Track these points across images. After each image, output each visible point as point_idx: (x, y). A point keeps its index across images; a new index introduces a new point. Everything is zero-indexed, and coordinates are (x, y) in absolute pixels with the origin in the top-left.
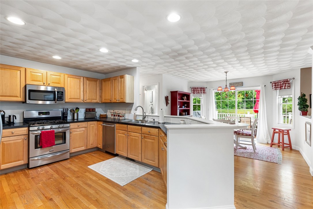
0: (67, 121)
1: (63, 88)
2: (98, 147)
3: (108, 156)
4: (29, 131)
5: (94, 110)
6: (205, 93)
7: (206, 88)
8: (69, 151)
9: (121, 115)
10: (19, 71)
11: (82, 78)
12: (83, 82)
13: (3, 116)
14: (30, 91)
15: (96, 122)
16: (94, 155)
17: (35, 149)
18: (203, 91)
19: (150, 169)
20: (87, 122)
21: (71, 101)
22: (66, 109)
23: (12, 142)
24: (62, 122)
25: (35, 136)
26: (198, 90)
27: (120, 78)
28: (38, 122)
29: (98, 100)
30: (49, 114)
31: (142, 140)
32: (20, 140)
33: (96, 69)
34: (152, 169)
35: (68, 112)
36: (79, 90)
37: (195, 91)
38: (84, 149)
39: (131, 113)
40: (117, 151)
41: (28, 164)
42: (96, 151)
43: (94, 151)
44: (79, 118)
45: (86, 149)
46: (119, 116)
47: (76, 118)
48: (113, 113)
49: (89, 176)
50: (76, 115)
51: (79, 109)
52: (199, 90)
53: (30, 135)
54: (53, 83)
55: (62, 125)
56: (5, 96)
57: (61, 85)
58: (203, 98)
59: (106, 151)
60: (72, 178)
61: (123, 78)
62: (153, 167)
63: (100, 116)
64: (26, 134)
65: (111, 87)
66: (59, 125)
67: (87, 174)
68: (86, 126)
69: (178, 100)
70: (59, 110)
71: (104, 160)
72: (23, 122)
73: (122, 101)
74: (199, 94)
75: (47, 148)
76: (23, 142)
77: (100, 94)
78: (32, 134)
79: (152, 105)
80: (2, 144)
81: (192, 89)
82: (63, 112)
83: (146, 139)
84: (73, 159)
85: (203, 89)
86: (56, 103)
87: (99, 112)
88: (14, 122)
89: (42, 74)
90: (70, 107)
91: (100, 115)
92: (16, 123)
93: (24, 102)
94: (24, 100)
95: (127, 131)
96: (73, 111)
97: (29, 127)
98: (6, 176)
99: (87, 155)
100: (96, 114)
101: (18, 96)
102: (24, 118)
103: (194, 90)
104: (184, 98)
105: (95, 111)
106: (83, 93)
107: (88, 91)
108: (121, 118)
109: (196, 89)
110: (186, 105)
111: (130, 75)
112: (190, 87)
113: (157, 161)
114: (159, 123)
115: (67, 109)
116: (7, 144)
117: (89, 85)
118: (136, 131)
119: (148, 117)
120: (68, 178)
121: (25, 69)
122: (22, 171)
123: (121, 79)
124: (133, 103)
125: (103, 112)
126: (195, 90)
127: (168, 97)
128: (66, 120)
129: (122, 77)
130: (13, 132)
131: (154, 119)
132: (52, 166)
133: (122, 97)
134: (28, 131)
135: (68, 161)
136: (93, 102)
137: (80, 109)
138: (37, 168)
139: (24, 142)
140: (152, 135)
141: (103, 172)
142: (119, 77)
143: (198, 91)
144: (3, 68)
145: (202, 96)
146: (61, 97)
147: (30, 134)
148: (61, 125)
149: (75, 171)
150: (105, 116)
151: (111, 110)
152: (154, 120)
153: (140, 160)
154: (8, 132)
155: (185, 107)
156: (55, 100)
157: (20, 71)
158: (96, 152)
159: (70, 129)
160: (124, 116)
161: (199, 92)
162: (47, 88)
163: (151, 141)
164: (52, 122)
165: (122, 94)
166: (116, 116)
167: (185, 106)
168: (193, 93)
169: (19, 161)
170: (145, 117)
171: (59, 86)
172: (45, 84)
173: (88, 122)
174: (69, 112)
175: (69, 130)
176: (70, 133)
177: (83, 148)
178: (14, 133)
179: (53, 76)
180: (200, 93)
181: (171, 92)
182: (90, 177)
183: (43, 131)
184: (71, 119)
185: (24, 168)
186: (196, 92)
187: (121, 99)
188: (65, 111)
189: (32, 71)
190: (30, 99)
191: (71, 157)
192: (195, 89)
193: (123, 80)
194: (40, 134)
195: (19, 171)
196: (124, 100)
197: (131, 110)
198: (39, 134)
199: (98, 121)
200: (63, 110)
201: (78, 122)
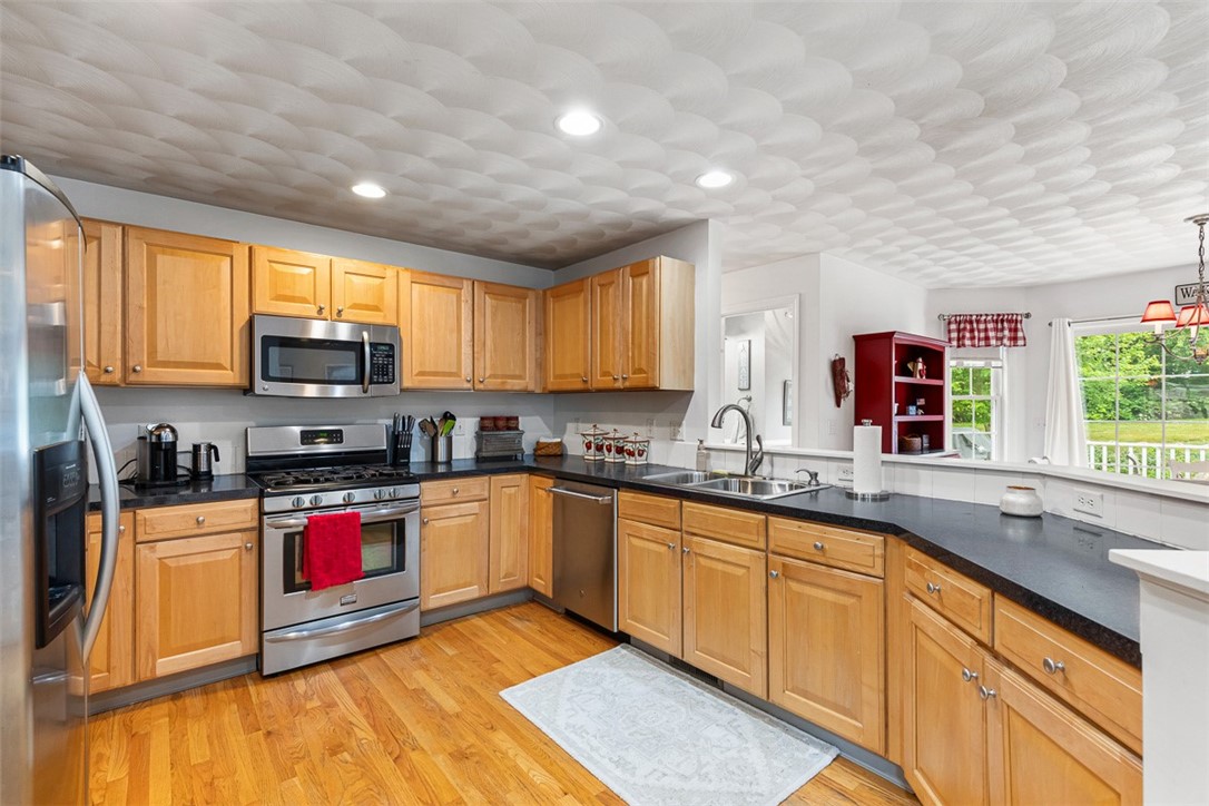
0: (408, 473)
1: (395, 329)
2: (535, 586)
3: (580, 636)
4: (262, 513)
5: (512, 424)
6: (1020, 342)
7: (1028, 316)
8: (419, 605)
9: (629, 447)
10: (229, 259)
11: (467, 286)
12: (470, 302)
13: (169, 447)
14: (268, 341)
15: (525, 476)
16: (518, 625)
17: (285, 593)
18: (1010, 330)
19: (826, 751)
20: (486, 478)
21: (424, 386)
22: (404, 418)
23: (198, 560)
24: (390, 475)
25: (286, 535)
26: (982, 326)
27: (633, 277)
28: (296, 473)
29: (529, 382)
30: (341, 442)
31: (774, 586)
32: (227, 552)
33: (524, 244)
34: (834, 752)
35: (413, 432)
36: (455, 335)
37: (968, 335)
38: (476, 595)
39: (679, 437)
40: (624, 622)
41: (259, 657)
42: (525, 603)
43: (517, 605)
44: (454, 457)
45: (484, 593)
46: (620, 450)
47: (442, 457)
48: (594, 435)
49: (511, 753)
50: (442, 443)
51: (453, 418)
52: (986, 330)
53: (267, 531)
54: (355, 306)
55: (391, 489)
56: (174, 362)
57: (385, 316)
58: (1005, 366)
59: (566, 609)
60: (434, 759)
61: (648, 273)
62: (842, 743)
63: (535, 450)
64: (249, 525)
65: (586, 320)
66: (376, 490)
67: (501, 739)
68: (486, 495)
69: (896, 379)
70: (380, 421)
71: (568, 662)
72: (245, 474)
73: (641, 384)
74: (988, 345)
75: (330, 588)
76: (240, 559)
77: (538, 355)
78: (270, 525)
79: (750, 400)
80: (160, 566)
81: (949, 323)
82: (393, 432)
83: (794, 586)
84: (436, 638)
85: (1009, 321)
86: (365, 392)
87: (534, 430)
88: (214, 473)
89: (314, 268)
90: (420, 411)
91: (538, 443)
92: (219, 476)
93: (248, 390)
94: (245, 383)
95: (681, 530)
96: (430, 427)
97: (261, 496)
98: (174, 707)
99: (492, 625)
100: (520, 442)
101: (222, 362)
102: (248, 458)
103: (959, 331)
104: (915, 367)
105: (517, 429)
106: (471, 352)
107: (489, 343)
108: (630, 461)
109: (971, 322)
110: (921, 402)
111: (677, 261)
112: (940, 317)
113: (873, 717)
114: (851, 496)
115: (409, 417)
116: (178, 568)
117: (494, 314)
118: (731, 533)
119: (776, 459)
120: (414, 756)
121: (250, 248)
122: (234, 687)
123: (637, 280)
124: (691, 393)
125: (549, 433)
126: (968, 327)
127: (842, 361)
128: (407, 465)
129: (642, 270)
130: (201, 519)
131: (816, 474)
132: (348, 670)
133: (644, 367)
134: (257, 516)
135: (415, 647)
136: (508, 387)
137: (457, 419)
138: (292, 675)
139: (244, 563)
140: (841, 564)
141: (573, 736)
142: (628, 269)
143: (982, 335)
144: (167, 247)
145: (998, 359)
146: (387, 368)
147: (265, 526)
148: (387, 491)
149: (444, 715)
150: (557, 451)
151: (581, 425)
152: (814, 476)
153: (758, 690)
154: (184, 516)
155: (921, 411)
156: (362, 383)
157: (232, 257)
158: (523, 609)
159: (422, 507)
160: (643, 451)
161: (987, 338)
162: (333, 330)
163: (830, 596)
164: (350, 473)
165: (640, 346)
166: (610, 451)
167: (918, 407)
168: (955, 343)
169: (223, 641)
170: (760, 462)
171: (377, 318)
172: (326, 313)
173: (494, 478)
174: (416, 431)
175: (417, 512)
176: (423, 524)
177: (473, 592)
178: (206, 524)
179: (354, 278)
180: (993, 342)
181: (854, 337)
182: (516, 767)
183: (316, 513)
184: (424, 460)
185: (245, 671)
186: (972, 338)
187: (634, 373)
188: (401, 429)
189: (274, 256)
190: (266, 377)
191: (426, 628)
192: (966, 321)
193: (648, 285)
194: (306, 527)
195: (225, 688)
196: (653, 379)
197: (680, 425)
198: (301, 529)
199: (531, 471)
200: (395, 422)
201: (450, 475)
